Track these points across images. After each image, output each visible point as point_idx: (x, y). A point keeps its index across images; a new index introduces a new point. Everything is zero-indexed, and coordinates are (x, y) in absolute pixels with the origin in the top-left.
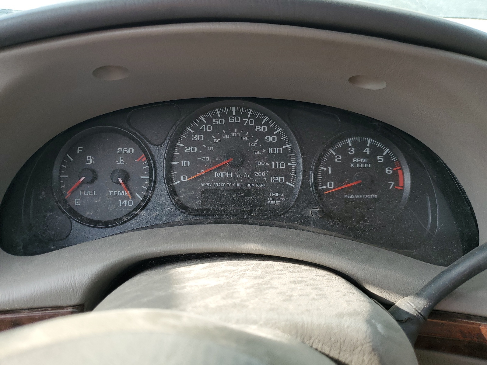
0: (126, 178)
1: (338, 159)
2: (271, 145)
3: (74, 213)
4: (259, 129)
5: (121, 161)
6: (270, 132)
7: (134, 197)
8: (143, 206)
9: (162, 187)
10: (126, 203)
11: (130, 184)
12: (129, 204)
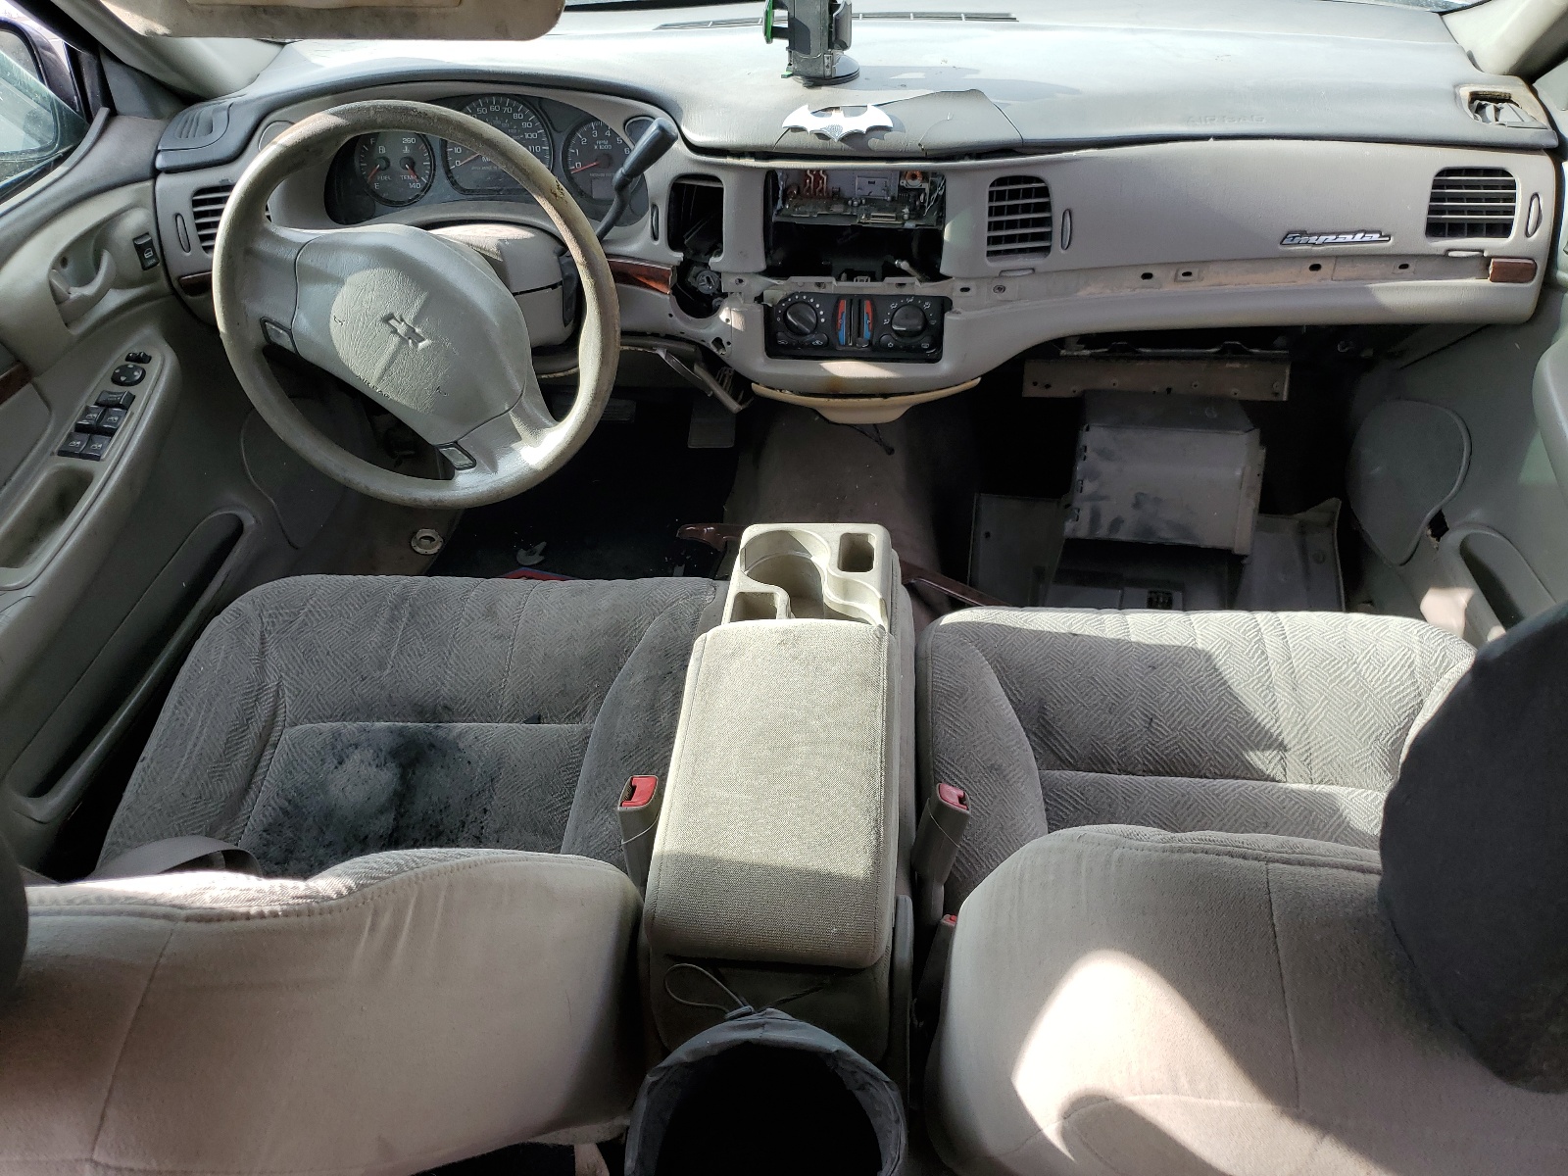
0: (413, 165)
1: (584, 142)
2: (528, 130)
3: (375, 195)
4: (516, 116)
5: (406, 150)
6: (526, 119)
7: (421, 181)
8: (426, 188)
9: (440, 171)
10: (413, 186)
11: (416, 169)
12: (417, 186)
